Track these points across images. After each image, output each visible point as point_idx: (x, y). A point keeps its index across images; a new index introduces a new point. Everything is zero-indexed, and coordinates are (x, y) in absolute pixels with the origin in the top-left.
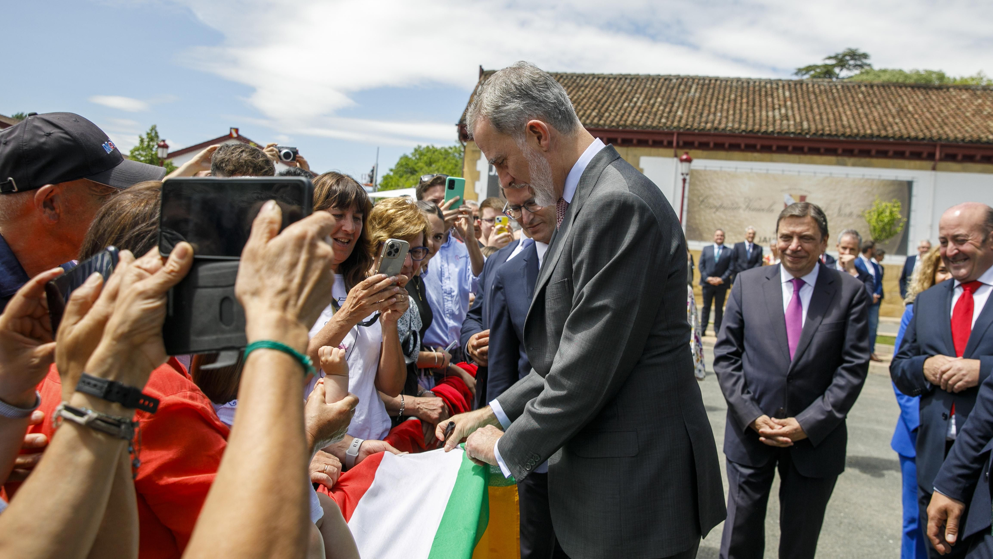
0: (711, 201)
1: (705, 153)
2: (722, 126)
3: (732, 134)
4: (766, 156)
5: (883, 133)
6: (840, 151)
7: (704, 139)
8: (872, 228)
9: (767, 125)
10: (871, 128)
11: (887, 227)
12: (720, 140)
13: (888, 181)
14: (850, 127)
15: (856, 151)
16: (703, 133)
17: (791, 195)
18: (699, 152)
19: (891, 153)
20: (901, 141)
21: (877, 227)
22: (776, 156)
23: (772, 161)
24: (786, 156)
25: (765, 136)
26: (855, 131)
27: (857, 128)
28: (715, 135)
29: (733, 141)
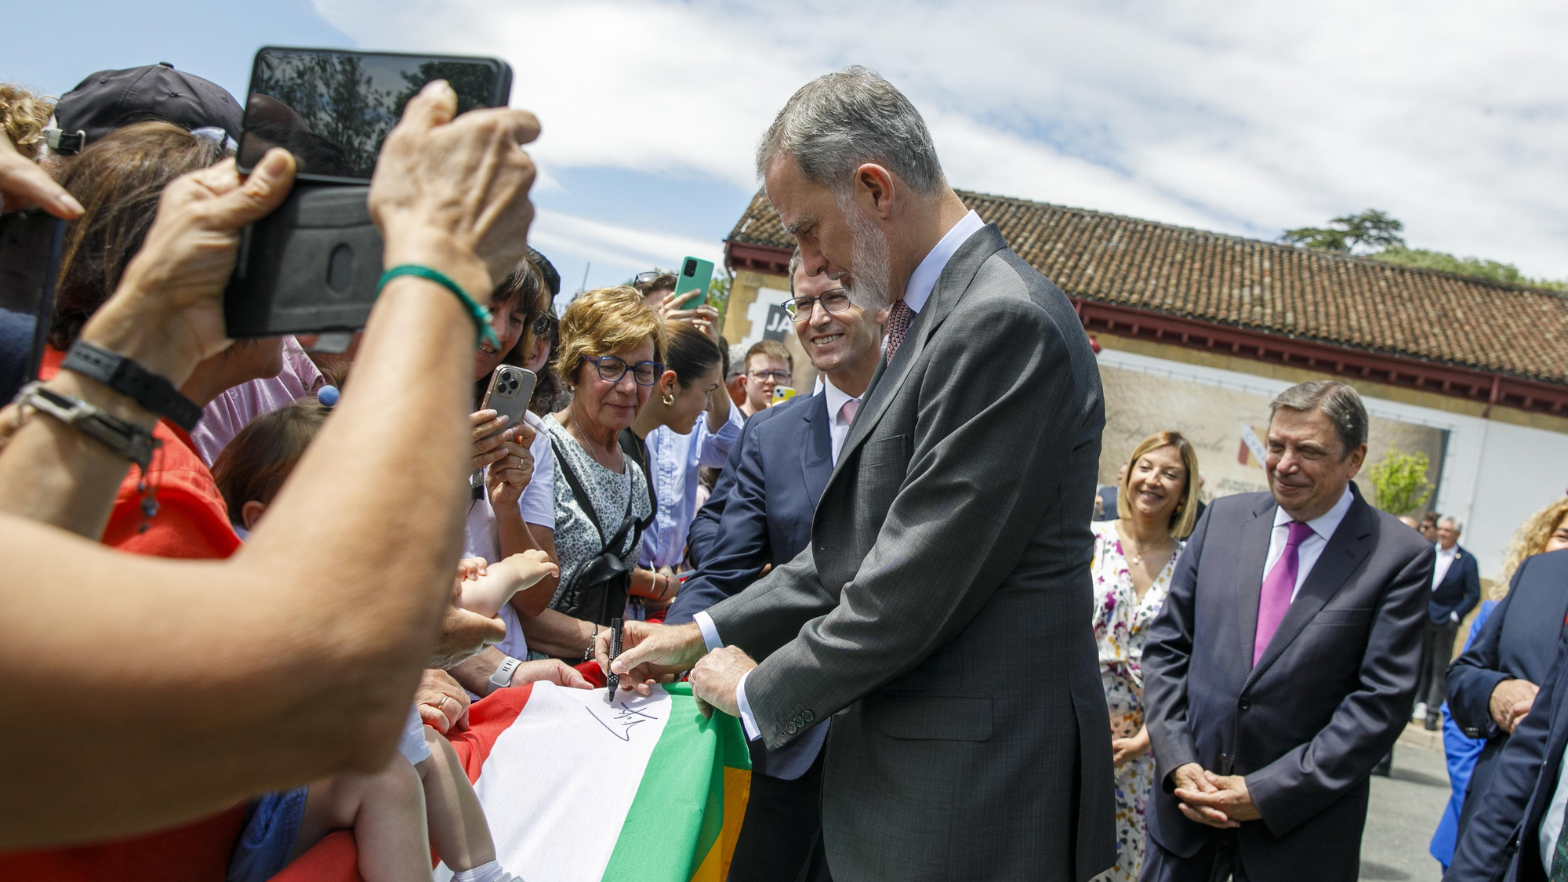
0: (1123, 420)
1: (1123, 341)
2: (1157, 301)
3: (1171, 317)
4: (1221, 359)
5: (1412, 347)
6: (1340, 367)
7: (1125, 319)
8: (1379, 493)
9: (1228, 310)
10: (1393, 337)
11: (1403, 496)
12: (1149, 323)
13: (1411, 425)
14: (1360, 330)
15: (1366, 371)
16: (1123, 308)
17: (1253, 428)
18: (1114, 339)
19: (1420, 381)
20: (1439, 364)
21: (1387, 492)
22: (1236, 361)
23: (1228, 368)
24: (1252, 364)
25: (1223, 326)
26: (1368, 338)
27: (1371, 333)
28: (1143, 315)
29: (1171, 328)
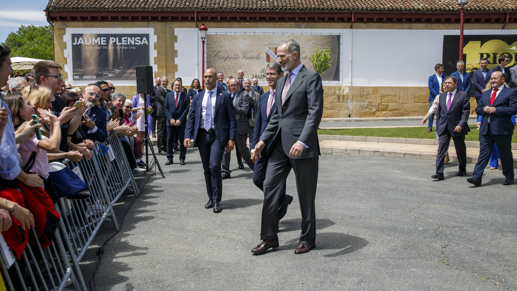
0: (221, 54)
1: (215, 24)
2: (225, 6)
3: (231, 11)
4: (253, 24)
5: (322, 7)
6: (297, 19)
7: (214, 15)
8: (314, 65)
9: (252, 5)
10: (314, 4)
11: (323, 65)
12: (224, 15)
13: (326, 36)
14: (302, 3)
15: (306, 19)
16: (213, 11)
17: (270, 48)
18: (212, 24)
19: (326, 19)
20: (332, 11)
21: (317, 64)
22: (259, 24)
23: (257, 27)
24: (265, 24)
25: (251, 11)
26: (305, 6)
27: (306, 4)
28: (220, 12)
29: (232, 15)
